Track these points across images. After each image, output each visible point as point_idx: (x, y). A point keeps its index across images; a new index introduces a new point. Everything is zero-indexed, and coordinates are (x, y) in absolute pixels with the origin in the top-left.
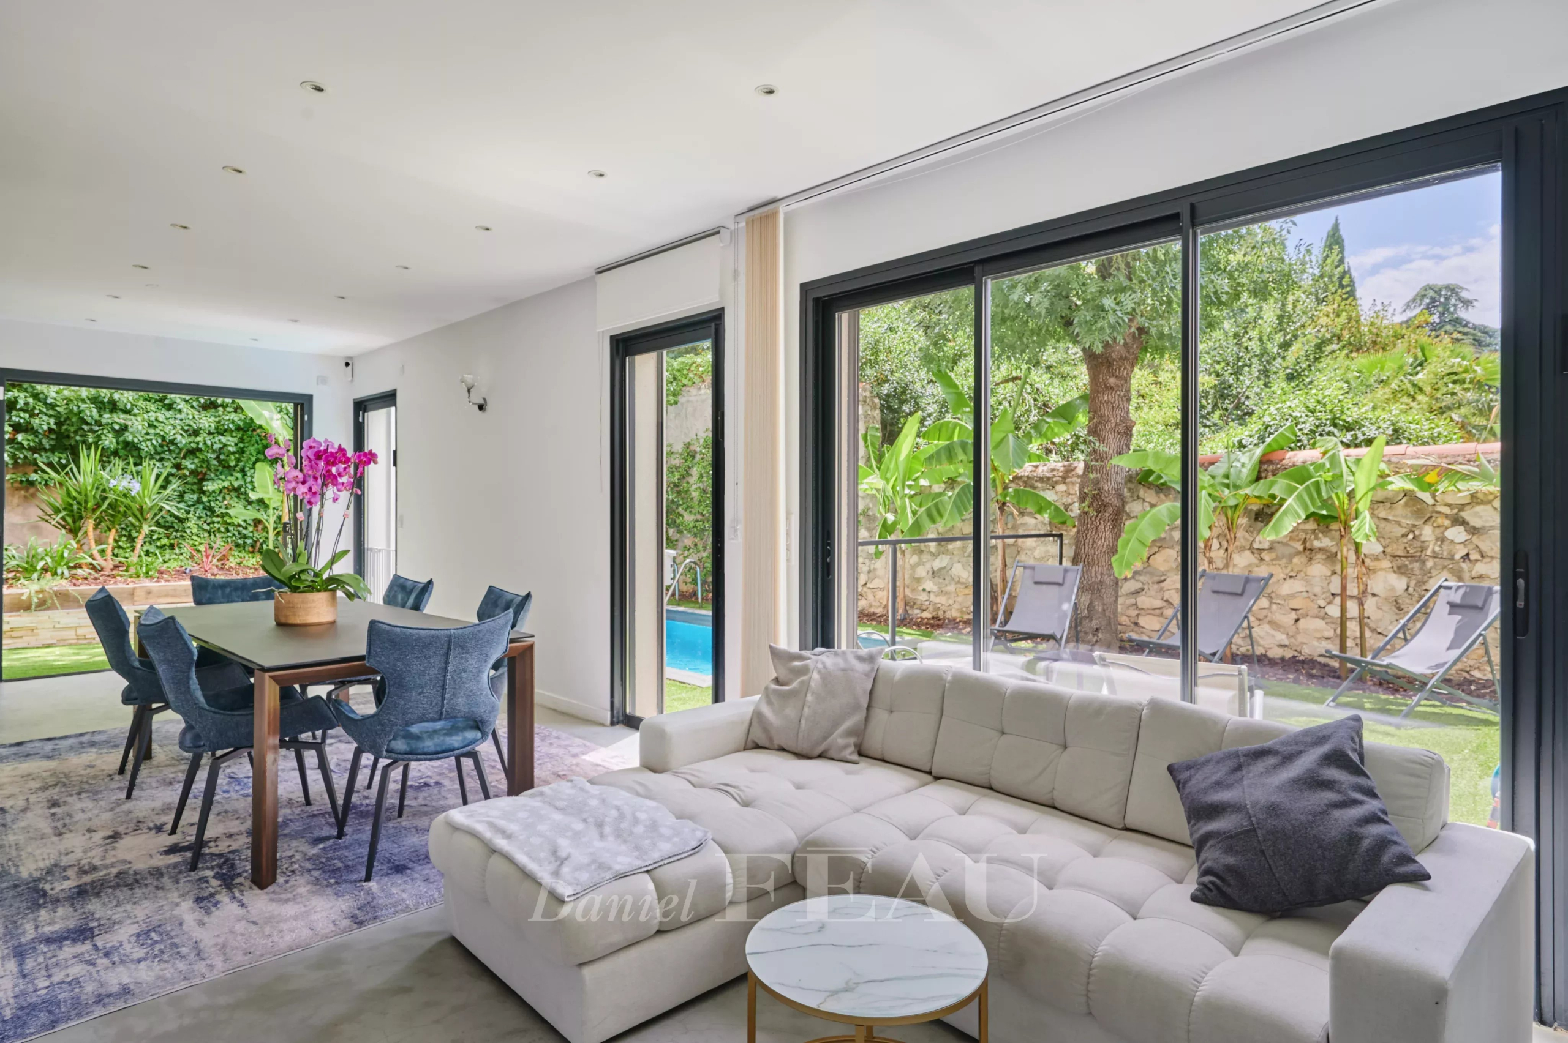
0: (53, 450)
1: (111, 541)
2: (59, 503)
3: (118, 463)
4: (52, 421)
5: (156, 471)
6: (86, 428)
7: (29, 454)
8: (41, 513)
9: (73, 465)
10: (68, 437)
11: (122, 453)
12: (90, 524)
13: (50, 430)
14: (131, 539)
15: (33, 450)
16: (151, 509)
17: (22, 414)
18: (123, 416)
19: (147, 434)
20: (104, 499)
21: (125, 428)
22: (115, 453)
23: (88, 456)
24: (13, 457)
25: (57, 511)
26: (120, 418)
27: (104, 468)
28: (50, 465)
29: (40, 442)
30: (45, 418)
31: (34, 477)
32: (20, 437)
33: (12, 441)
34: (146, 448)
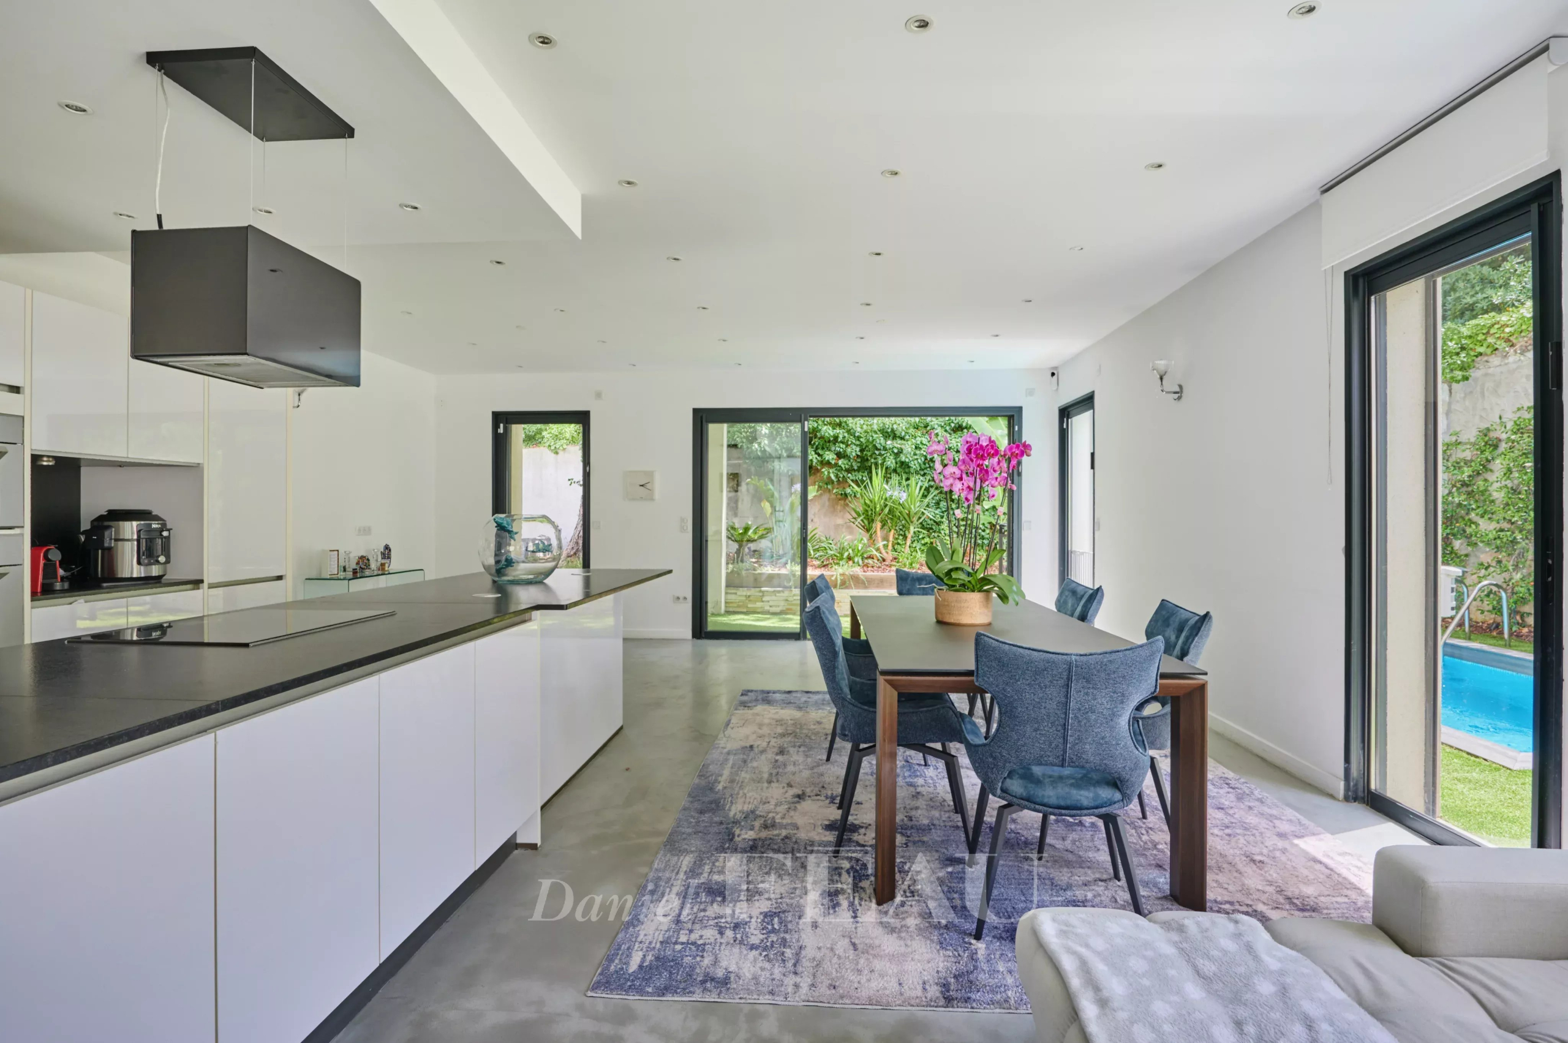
0: (858, 470)
1: (891, 539)
2: (860, 509)
3: (895, 478)
4: (858, 449)
5: (920, 484)
6: (877, 452)
7: (845, 474)
8: (850, 517)
9: (868, 480)
10: (867, 460)
11: (899, 470)
12: (879, 525)
13: (858, 456)
14: (905, 537)
15: (848, 471)
16: (915, 514)
17: (842, 445)
18: (899, 441)
19: (915, 454)
20: (886, 506)
21: (901, 451)
22: (895, 471)
23: (877, 474)
24: (837, 476)
25: (859, 515)
26: (898, 444)
27: (887, 482)
28: (856, 482)
29: (852, 466)
30: (854, 447)
31: (848, 491)
32: (840, 462)
33: (836, 465)
34: (914, 465)
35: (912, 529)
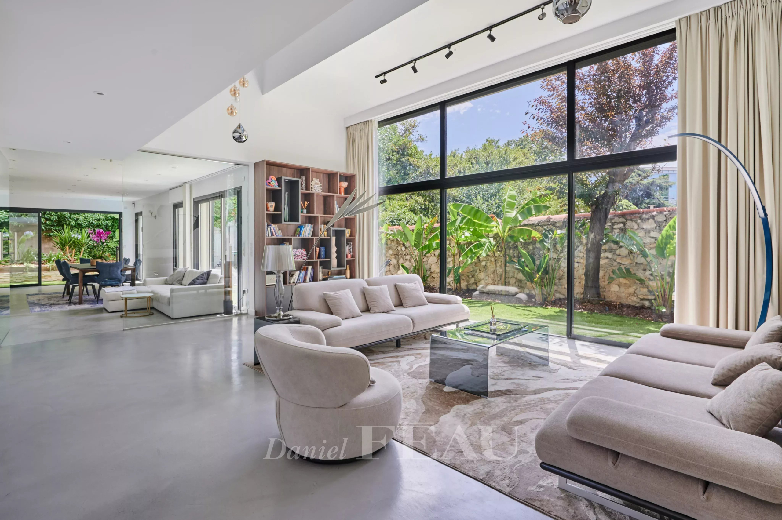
0: (57, 226)
1: (74, 253)
2: (58, 241)
3: (75, 230)
4: (57, 217)
5: (87, 232)
6: (66, 219)
7: (50, 227)
8: (53, 244)
9: (62, 230)
10: (61, 222)
11: (77, 226)
12: (67, 248)
13: (56, 220)
14: (80, 252)
15: (51, 226)
16: (85, 243)
17: (48, 215)
18: (77, 215)
19: (84, 221)
20: (71, 240)
21: (78, 219)
22: (75, 227)
23: (67, 228)
24: (45, 228)
25: (58, 244)
26: (76, 216)
27: (71, 231)
28: (56, 230)
29: (53, 224)
30: (54, 216)
31: (52, 234)
32: (47, 222)
33: (45, 223)
34: (84, 225)
35: (83, 249)
